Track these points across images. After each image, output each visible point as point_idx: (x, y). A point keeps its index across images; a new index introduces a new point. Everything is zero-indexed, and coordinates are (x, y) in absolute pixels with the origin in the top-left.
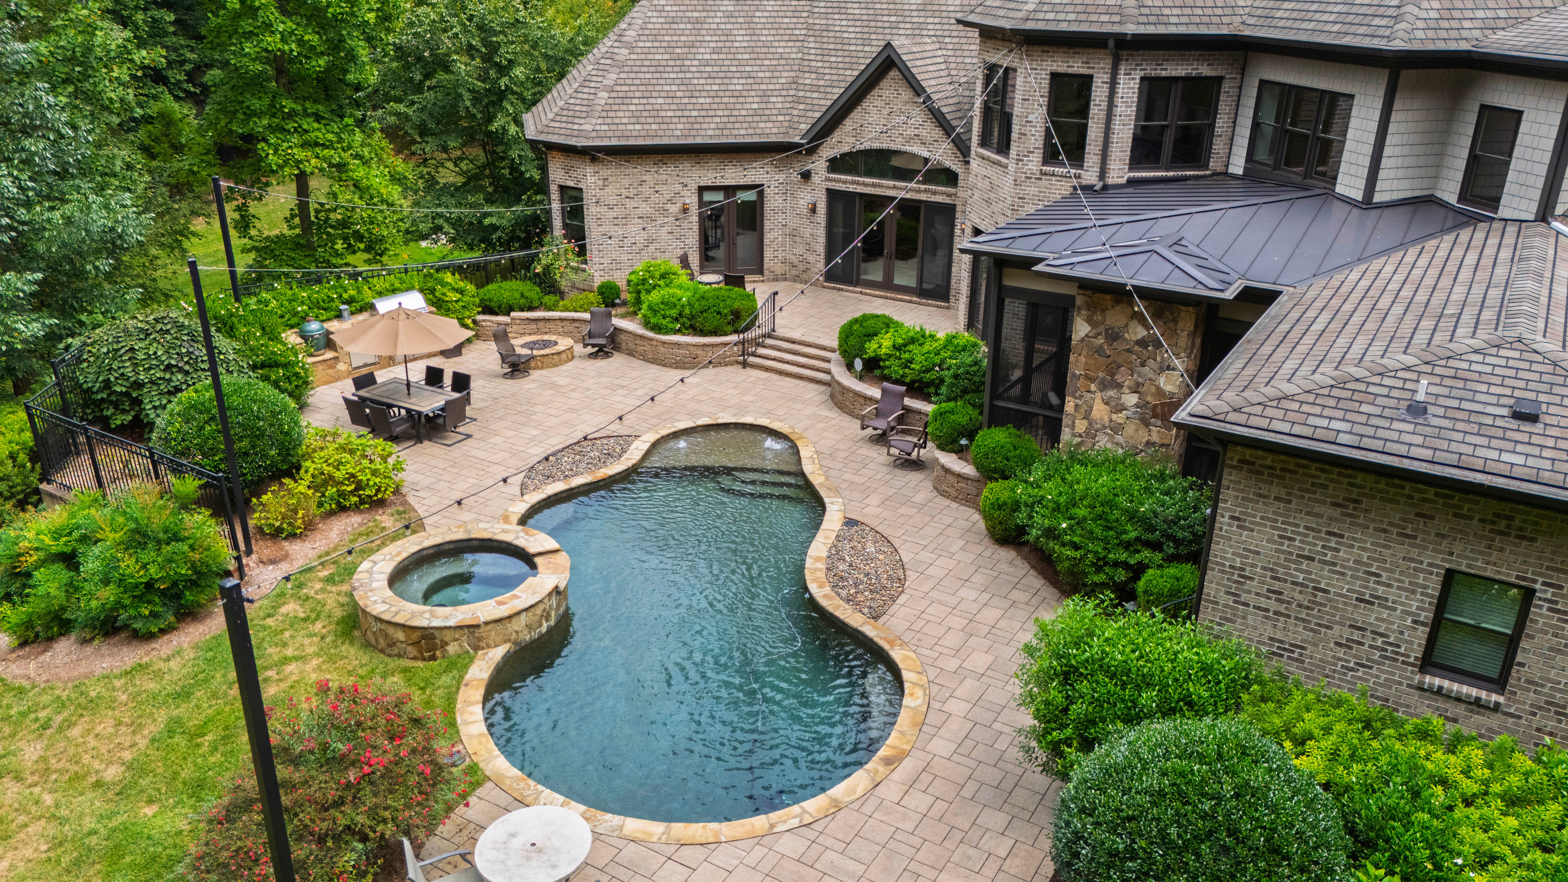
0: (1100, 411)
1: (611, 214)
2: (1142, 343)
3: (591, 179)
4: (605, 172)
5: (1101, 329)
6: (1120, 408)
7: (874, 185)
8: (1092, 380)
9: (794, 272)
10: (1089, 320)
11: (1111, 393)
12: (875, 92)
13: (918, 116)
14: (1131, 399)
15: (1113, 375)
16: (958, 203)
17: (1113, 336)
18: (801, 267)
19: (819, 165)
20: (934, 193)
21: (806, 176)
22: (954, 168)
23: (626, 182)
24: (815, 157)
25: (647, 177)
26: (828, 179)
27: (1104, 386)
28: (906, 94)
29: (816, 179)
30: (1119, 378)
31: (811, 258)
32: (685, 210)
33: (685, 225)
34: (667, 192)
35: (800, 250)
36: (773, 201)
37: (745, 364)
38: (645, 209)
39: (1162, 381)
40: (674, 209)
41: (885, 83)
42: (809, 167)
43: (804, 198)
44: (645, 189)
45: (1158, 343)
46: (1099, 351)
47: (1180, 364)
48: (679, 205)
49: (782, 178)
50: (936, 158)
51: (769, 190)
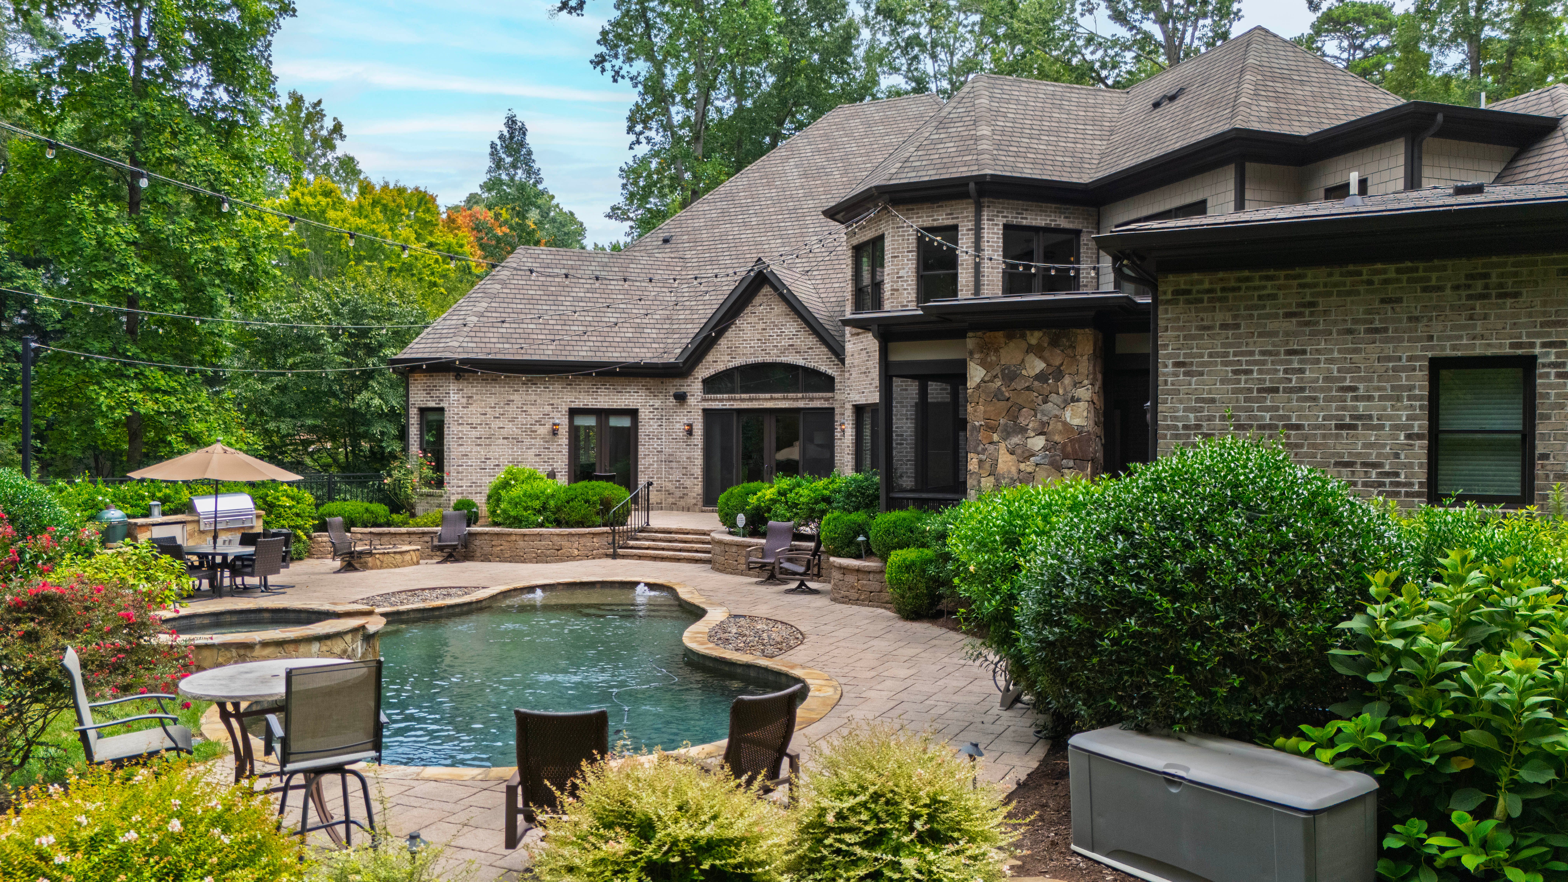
0: (1006, 463)
1: (474, 434)
2: (1041, 377)
3: (454, 397)
4: (470, 390)
5: (997, 370)
6: (1027, 455)
7: (751, 400)
8: (994, 429)
9: (671, 500)
10: (983, 364)
11: (1016, 440)
12: (747, 310)
13: (791, 327)
14: (1038, 443)
15: (1015, 419)
16: (836, 405)
17: (1010, 376)
18: (678, 494)
19: (694, 387)
20: (812, 399)
21: (681, 398)
22: (829, 372)
23: (492, 401)
24: (689, 380)
25: (516, 397)
26: (704, 400)
27: (1007, 434)
28: (779, 308)
29: (691, 401)
30: (1022, 421)
31: (688, 483)
32: (555, 433)
33: (554, 448)
34: (535, 413)
35: (676, 475)
36: (647, 427)
38: (511, 429)
39: (1068, 415)
40: (543, 430)
42: (684, 389)
43: (680, 421)
44: (512, 409)
45: (1058, 375)
46: (997, 395)
47: (1085, 393)
48: (548, 426)
49: (657, 403)
50: (812, 365)
51: (644, 414)
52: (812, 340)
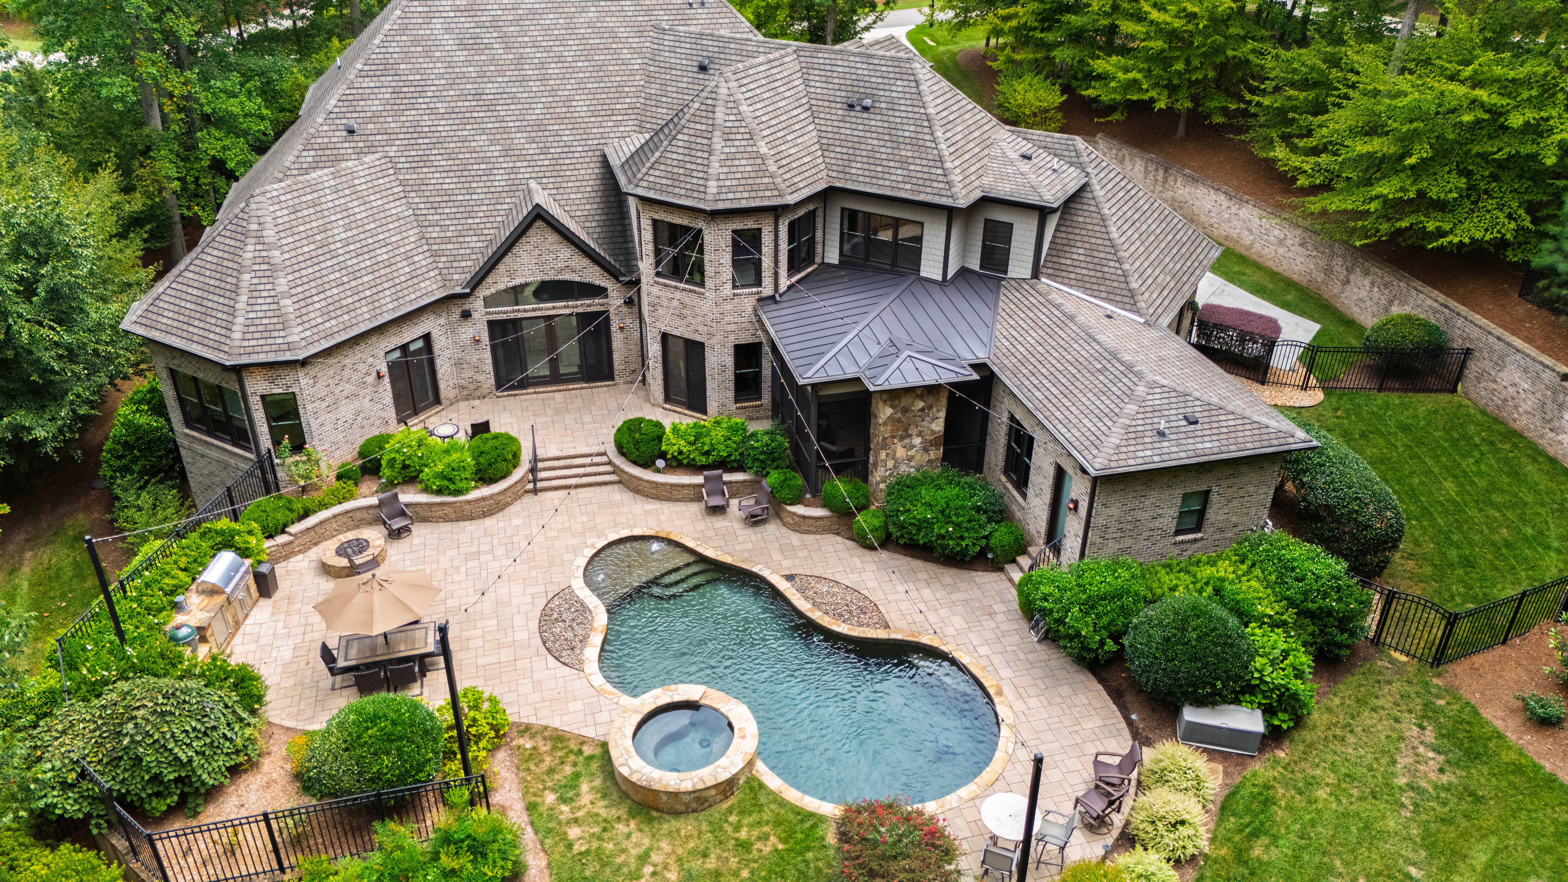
0: (900, 452)
1: (325, 404)
2: (922, 410)
3: (303, 382)
4: (315, 372)
5: (898, 408)
6: (912, 447)
7: (534, 310)
8: (895, 437)
9: (465, 392)
11: (907, 441)
12: (524, 239)
13: (566, 252)
14: (917, 441)
15: (906, 430)
16: (611, 308)
17: (905, 411)
18: (472, 387)
19: (477, 305)
20: (589, 305)
21: (466, 315)
22: (601, 283)
23: (331, 372)
24: (473, 299)
26: (487, 313)
27: (902, 439)
28: (552, 238)
29: (475, 315)
30: (910, 432)
31: (481, 378)
32: (379, 376)
33: (381, 389)
34: (363, 368)
35: (468, 373)
36: (440, 346)
37: (535, 491)
38: (349, 388)
39: (934, 426)
40: (371, 379)
41: (531, 232)
42: (467, 307)
43: (467, 332)
44: (347, 372)
45: (930, 407)
47: (943, 414)
48: (374, 374)
49: (442, 321)
50: (587, 280)
51: (436, 336)
52: (585, 262)
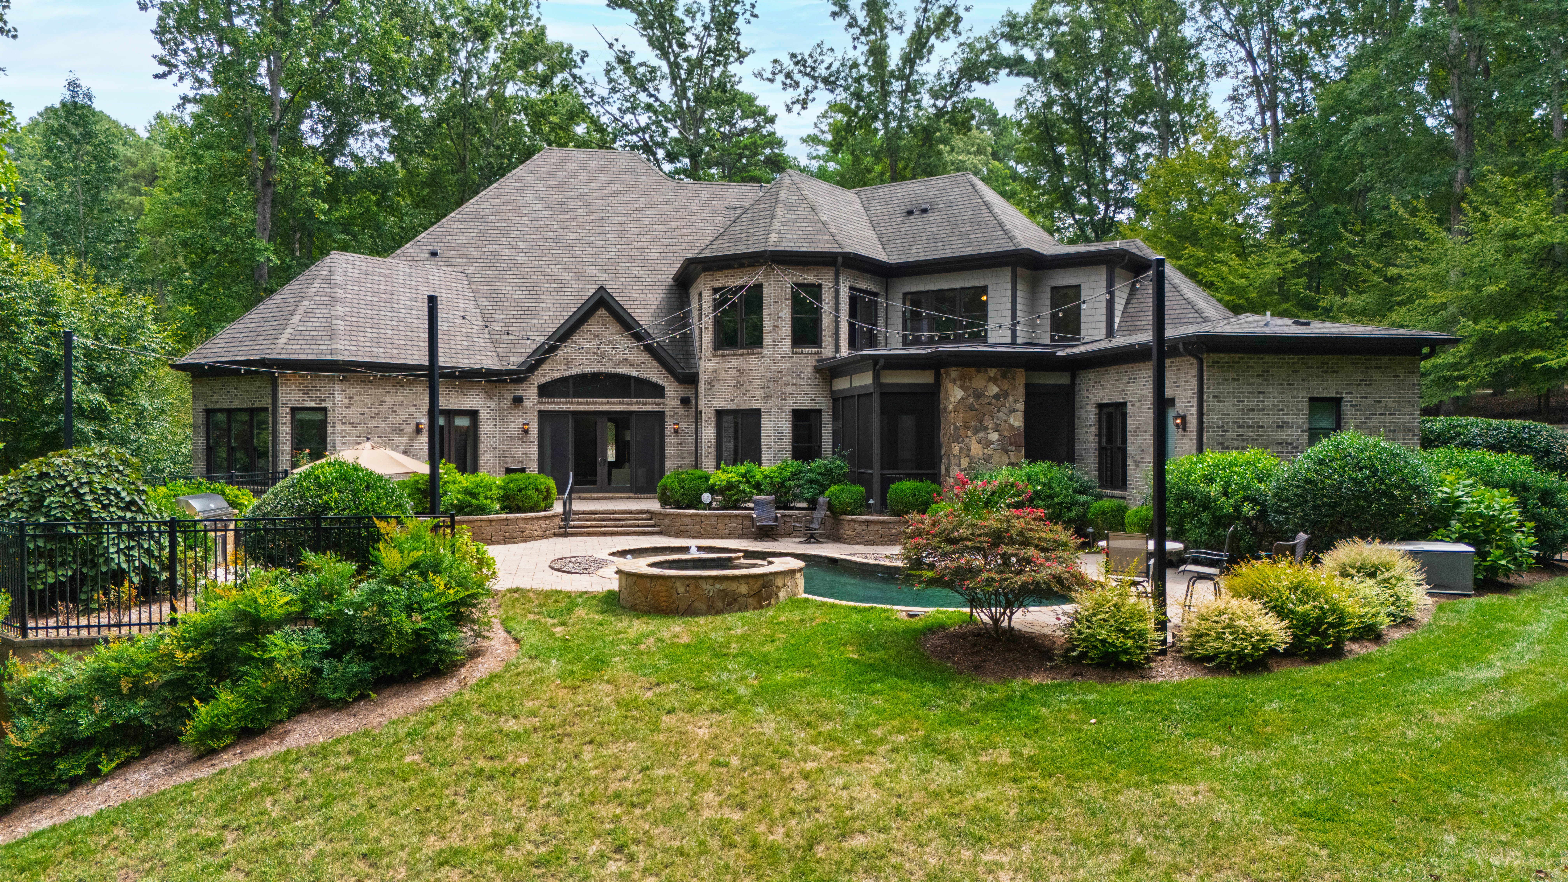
0: (976, 449)
1: (355, 432)
2: (997, 397)
3: (338, 397)
4: (351, 391)
5: (970, 391)
6: (989, 444)
7: (587, 403)
8: (968, 428)
10: (962, 388)
11: (981, 435)
12: (585, 327)
13: (625, 344)
14: (994, 436)
15: (981, 421)
16: (666, 409)
17: (978, 395)
19: (530, 392)
20: (644, 404)
21: (518, 401)
22: (660, 382)
23: (369, 401)
24: (524, 386)
25: (387, 398)
26: (540, 403)
27: (976, 431)
28: (613, 328)
29: (527, 403)
30: (985, 423)
32: (418, 431)
33: (417, 445)
34: (403, 413)
36: (486, 426)
37: (565, 535)
38: (384, 428)
39: (1011, 420)
40: (409, 429)
41: (593, 320)
42: (519, 393)
43: (516, 422)
44: (385, 409)
45: (1006, 395)
46: (971, 407)
47: (1020, 406)
48: (413, 426)
49: (493, 405)
50: (645, 376)
51: (483, 415)
52: (645, 356)
